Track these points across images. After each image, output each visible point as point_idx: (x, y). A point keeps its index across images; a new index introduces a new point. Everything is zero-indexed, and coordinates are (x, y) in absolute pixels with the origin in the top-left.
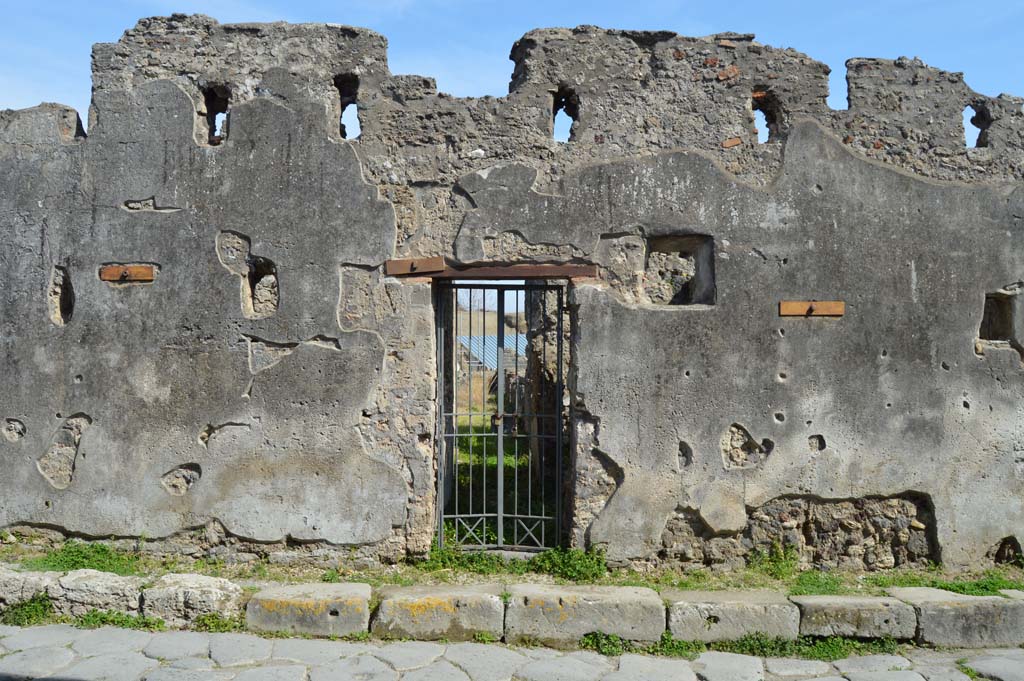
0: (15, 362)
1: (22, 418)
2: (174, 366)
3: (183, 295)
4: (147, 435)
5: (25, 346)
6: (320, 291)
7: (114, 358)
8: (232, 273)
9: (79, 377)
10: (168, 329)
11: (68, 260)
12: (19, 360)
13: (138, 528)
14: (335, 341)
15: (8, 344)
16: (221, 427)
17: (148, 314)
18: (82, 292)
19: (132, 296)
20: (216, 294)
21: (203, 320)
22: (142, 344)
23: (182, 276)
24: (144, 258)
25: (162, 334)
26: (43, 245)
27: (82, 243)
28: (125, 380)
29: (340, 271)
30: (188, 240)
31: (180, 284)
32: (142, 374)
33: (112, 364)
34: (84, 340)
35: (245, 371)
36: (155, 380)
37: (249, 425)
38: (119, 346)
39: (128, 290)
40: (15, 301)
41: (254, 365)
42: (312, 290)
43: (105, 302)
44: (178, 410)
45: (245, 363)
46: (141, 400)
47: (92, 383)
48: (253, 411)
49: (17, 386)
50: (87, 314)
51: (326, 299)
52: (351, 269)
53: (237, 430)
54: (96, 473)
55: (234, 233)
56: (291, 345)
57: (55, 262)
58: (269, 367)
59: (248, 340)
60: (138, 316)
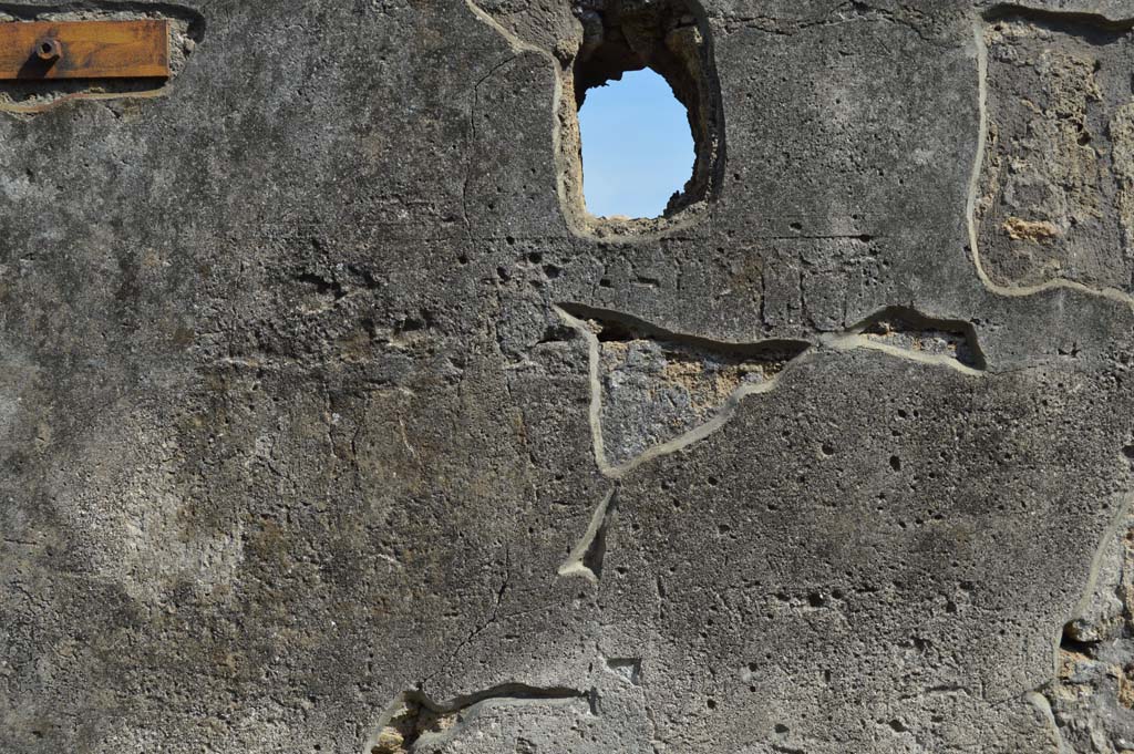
2: (261, 446)
3: (300, 143)
4: (139, 742)
6: (899, 125)
8: (518, 46)
10: (237, 287)
14: (961, 337)
16: (464, 703)
17: (142, 221)
19: (76, 149)
20: (449, 134)
21: (392, 249)
22: (117, 350)
23: (295, 63)
25: (206, 308)
28: (43, 509)
29: (979, 39)
31: (287, 93)
32: (120, 481)
35: (576, 463)
36: (173, 504)
37: (592, 697)
38: (17, 360)
39: (56, 126)
41: (613, 435)
42: (864, 118)
44: (276, 632)
45: (576, 431)
46: (115, 592)
48: (608, 637)
51: (921, 157)
52: (1021, 31)
53: (539, 721)
56: (774, 354)
58: (679, 444)
59: (589, 331)
60: (101, 232)
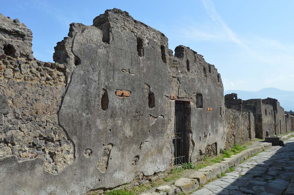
0: (90, 125)
1: (91, 147)
3: (136, 102)
4: (127, 148)
5: (93, 119)
7: (119, 122)
8: (147, 96)
9: (110, 130)
10: (133, 113)
11: (106, 87)
12: (91, 125)
13: (126, 181)
14: (163, 116)
15: (87, 118)
16: (143, 143)
17: (128, 107)
18: (111, 99)
19: (124, 101)
21: (141, 110)
22: (127, 117)
23: (136, 96)
24: (127, 89)
25: (131, 114)
26: (99, 80)
27: (110, 81)
28: (123, 130)
30: (137, 85)
31: (136, 98)
32: (126, 128)
33: (119, 125)
34: (111, 116)
35: (149, 125)
36: (129, 129)
37: (149, 141)
38: (121, 118)
39: (123, 99)
40: (90, 101)
43: (117, 103)
44: (135, 139)
45: (149, 123)
46: (126, 136)
47: (114, 132)
48: (150, 137)
49: (90, 135)
50: (112, 107)
51: (162, 105)
53: (147, 143)
54: (115, 164)
55: (147, 84)
56: (157, 117)
57: (103, 87)
58: (153, 124)
59: (149, 116)
60: (126, 108)
